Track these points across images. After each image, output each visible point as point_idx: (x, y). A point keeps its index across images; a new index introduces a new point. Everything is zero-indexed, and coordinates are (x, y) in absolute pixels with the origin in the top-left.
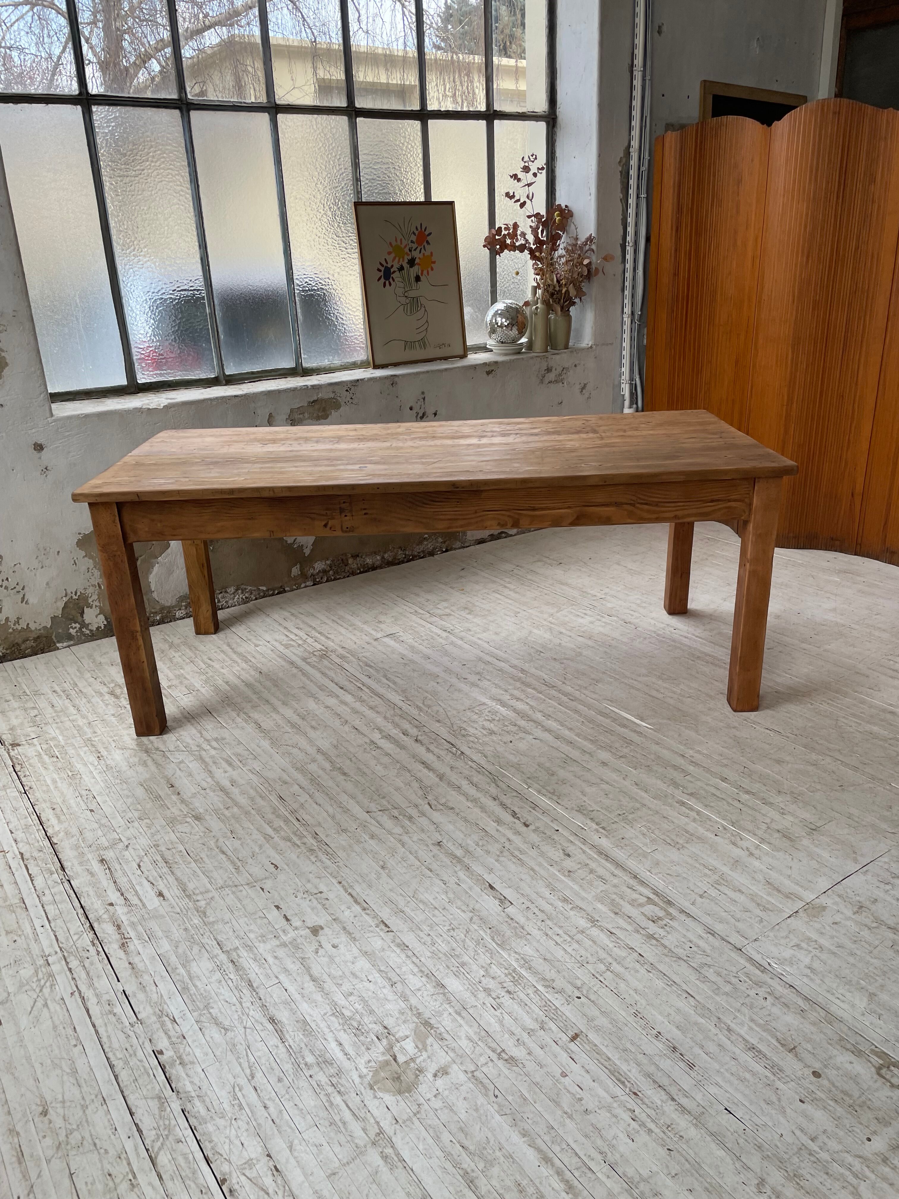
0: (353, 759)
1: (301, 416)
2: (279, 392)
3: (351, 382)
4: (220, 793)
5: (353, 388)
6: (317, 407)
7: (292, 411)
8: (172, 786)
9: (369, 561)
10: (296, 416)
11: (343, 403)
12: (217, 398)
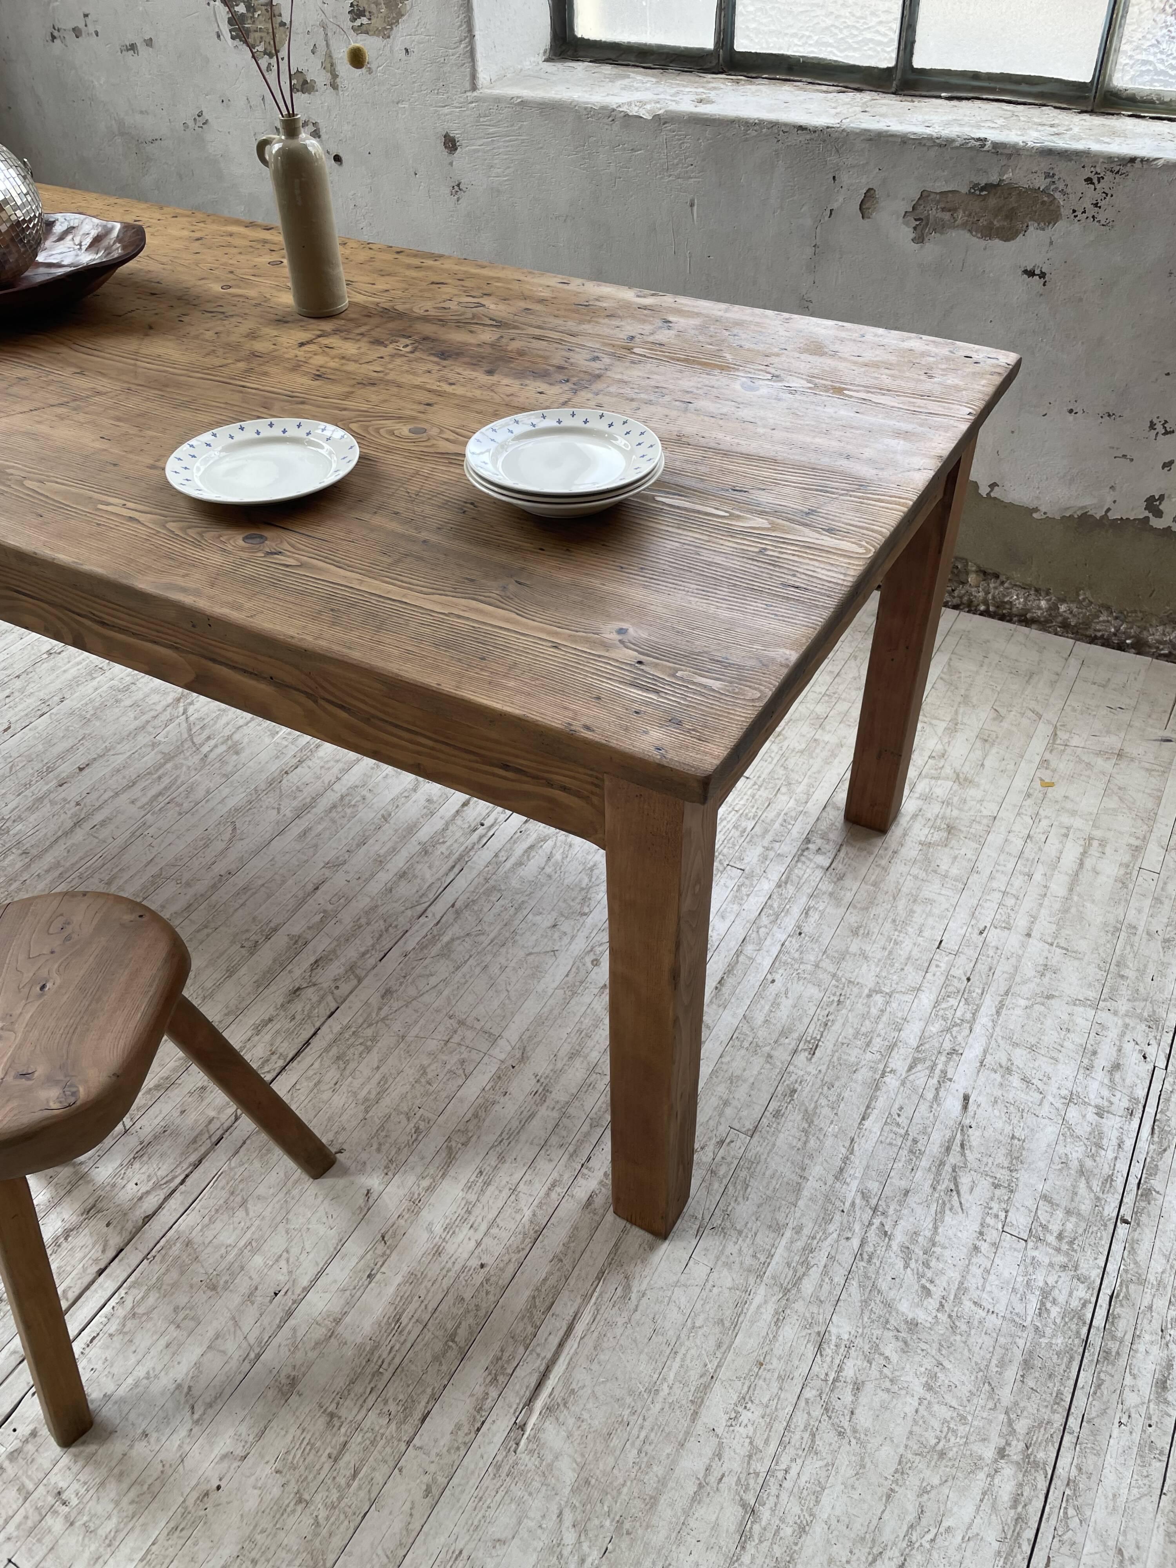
0: (206, 931)
1: (947, 216)
2: (904, 142)
3: (1110, 159)
4: (69, 824)
5: (1109, 176)
6: (992, 202)
7: (924, 196)
8: (81, 769)
9: (1017, 600)
10: (934, 213)
11: (1066, 212)
12: (759, 124)
